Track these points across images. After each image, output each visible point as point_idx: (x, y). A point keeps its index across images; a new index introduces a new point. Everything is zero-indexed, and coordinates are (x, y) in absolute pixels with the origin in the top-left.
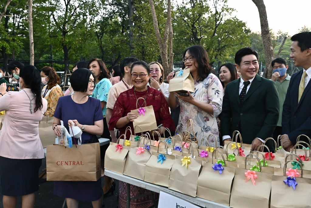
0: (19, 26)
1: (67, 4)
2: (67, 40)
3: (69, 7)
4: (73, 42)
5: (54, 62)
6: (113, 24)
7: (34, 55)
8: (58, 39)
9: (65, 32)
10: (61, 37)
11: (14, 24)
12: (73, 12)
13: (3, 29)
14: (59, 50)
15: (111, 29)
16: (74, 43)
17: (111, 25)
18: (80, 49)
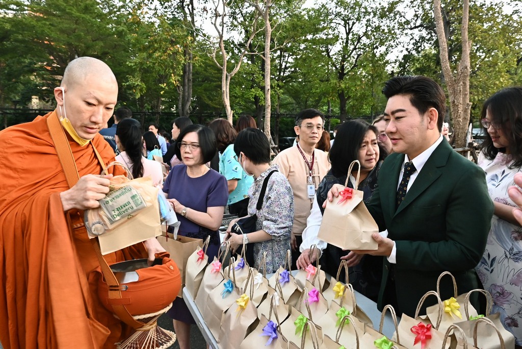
0: (286, 68)
1: (348, 32)
2: (343, 86)
3: (350, 36)
4: (352, 88)
5: (332, 116)
6: (422, 58)
7: (270, 107)
8: (330, 84)
9: (341, 74)
10: (334, 81)
11: (281, 65)
12: (356, 43)
13: (257, 73)
14: (332, 100)
15: (418, 66)
16: (354, 90)
17: (418, 60)
18: (363, 97)
